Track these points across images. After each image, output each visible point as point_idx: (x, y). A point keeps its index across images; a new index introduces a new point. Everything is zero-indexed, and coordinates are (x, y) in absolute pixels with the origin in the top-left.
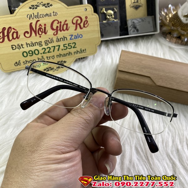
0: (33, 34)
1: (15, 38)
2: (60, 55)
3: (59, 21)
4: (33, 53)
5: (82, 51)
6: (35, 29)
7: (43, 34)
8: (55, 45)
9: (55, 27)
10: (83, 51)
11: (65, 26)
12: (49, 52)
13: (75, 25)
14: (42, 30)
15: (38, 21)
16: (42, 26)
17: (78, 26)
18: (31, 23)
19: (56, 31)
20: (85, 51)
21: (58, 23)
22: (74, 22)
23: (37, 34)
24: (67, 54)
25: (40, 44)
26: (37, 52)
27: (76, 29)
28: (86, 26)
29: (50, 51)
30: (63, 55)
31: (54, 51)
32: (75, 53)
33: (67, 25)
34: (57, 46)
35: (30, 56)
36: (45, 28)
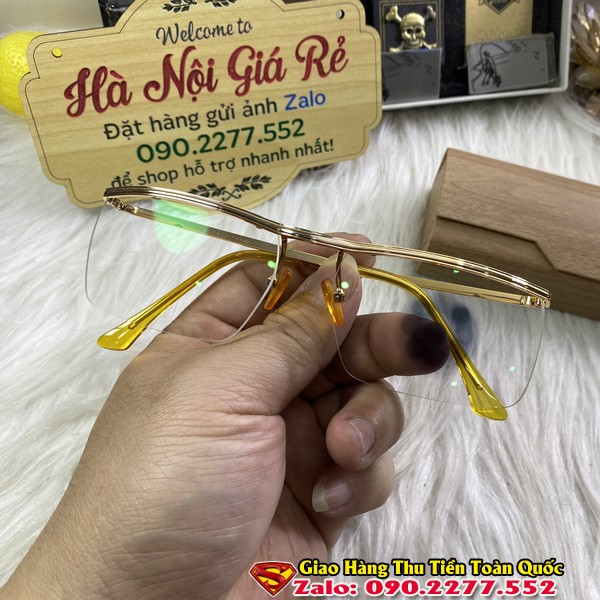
0: (173, 89)
1: (118, 103)
2: (252, 159)
4: (169, 149)
5: (321, 147)
6: (178, 75)
7: (205, 90)
8: (240, 127)
9: (240, 70)
10: (323, 147)
11: (273, 67)
12: (217, 148)
13: (305, 63)
14: (200, 77)
15: (190, 49)
16: (200, 66)
17: (314, 66)
18: (168, 57)
19: (243, 81)
20: (329, 147)
21: (251, 57)
22: (303, 53)
23: (186, 91)
24: (275, 156)
25: (192, 122)
26: (181, 147)
27: (306, 78)
28: (338, 66)
29: (222, 145)
31: (233, 145)
32: (299, 152)
34: (243, 129)
35: (160, 158)
36: (210, 71)
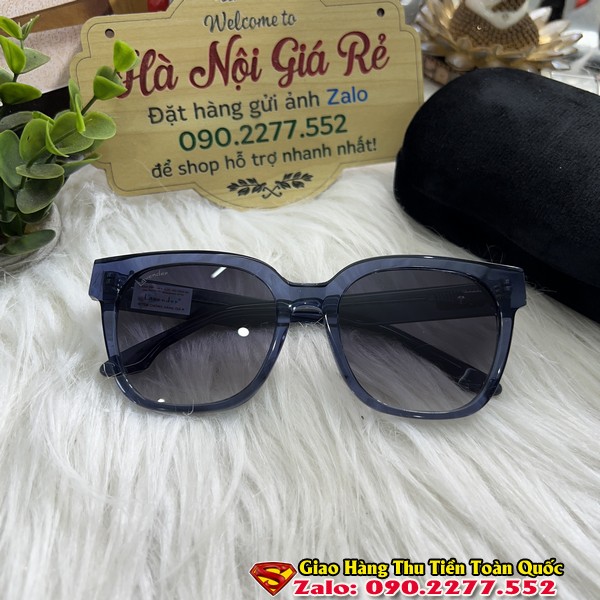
0: (218, 75)
1: (164, 87)
2: (293, 154)
3: (300, 44)
5: (363, 146)
6: (224, 64)
9: (284, 61)
10: (366, 146)
11: (316, 60)
12: (259, 140)
13: (346, 59)
15: (236, 37)
16: (245, 54)
17: (356, 61)
18: (214, 44)
20: (372, 146)
21: (295, 49)
22: (346, 48)
23: (231, 79)
24: (317, 152)
26: (223, 137)
27: (348, 72)
28: (379, 63)
29: (264, 137)
30: (303, 154)
32: (342, 149)
33: (322, 55)
34: (285, 122)
35: (201, 147)
36: (255, 60)
